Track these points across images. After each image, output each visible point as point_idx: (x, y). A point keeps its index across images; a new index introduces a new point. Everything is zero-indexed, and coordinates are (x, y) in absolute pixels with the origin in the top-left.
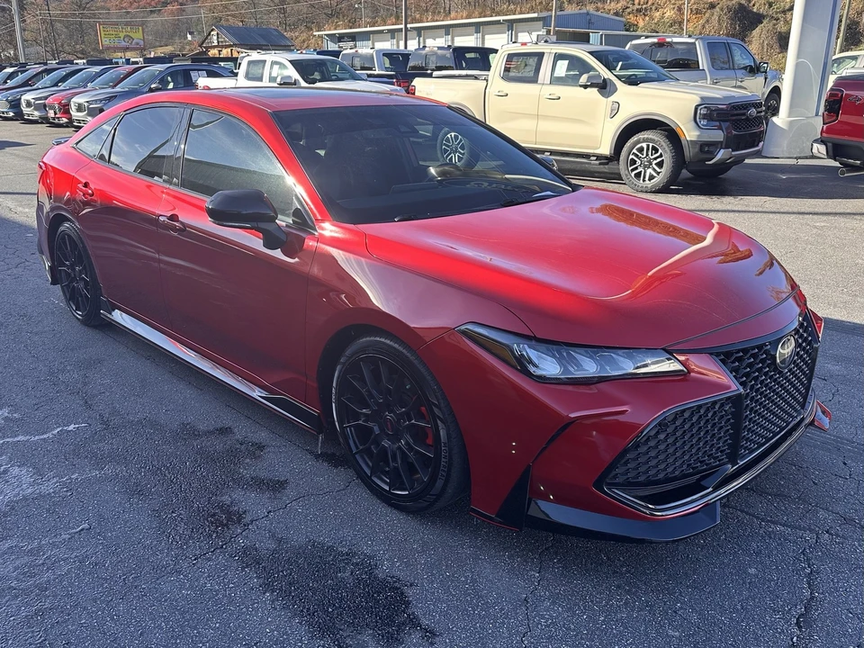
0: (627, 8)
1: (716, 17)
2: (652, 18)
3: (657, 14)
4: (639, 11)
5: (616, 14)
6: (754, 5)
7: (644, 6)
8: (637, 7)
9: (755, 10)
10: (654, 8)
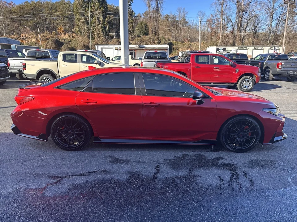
0: (18, 37)
1: (50, 42)
2: (28, 41)
3: (30, 40)
4: (23, 39)
5: (15, 39)
6: (60, 40)
7: (25, 37)
8: (22, 37)
9: (60, 41)
10: (28, 38)
